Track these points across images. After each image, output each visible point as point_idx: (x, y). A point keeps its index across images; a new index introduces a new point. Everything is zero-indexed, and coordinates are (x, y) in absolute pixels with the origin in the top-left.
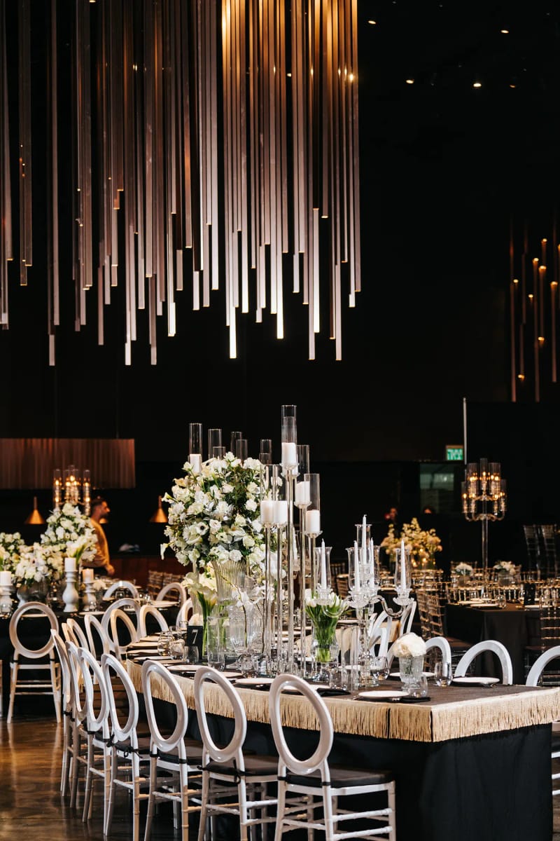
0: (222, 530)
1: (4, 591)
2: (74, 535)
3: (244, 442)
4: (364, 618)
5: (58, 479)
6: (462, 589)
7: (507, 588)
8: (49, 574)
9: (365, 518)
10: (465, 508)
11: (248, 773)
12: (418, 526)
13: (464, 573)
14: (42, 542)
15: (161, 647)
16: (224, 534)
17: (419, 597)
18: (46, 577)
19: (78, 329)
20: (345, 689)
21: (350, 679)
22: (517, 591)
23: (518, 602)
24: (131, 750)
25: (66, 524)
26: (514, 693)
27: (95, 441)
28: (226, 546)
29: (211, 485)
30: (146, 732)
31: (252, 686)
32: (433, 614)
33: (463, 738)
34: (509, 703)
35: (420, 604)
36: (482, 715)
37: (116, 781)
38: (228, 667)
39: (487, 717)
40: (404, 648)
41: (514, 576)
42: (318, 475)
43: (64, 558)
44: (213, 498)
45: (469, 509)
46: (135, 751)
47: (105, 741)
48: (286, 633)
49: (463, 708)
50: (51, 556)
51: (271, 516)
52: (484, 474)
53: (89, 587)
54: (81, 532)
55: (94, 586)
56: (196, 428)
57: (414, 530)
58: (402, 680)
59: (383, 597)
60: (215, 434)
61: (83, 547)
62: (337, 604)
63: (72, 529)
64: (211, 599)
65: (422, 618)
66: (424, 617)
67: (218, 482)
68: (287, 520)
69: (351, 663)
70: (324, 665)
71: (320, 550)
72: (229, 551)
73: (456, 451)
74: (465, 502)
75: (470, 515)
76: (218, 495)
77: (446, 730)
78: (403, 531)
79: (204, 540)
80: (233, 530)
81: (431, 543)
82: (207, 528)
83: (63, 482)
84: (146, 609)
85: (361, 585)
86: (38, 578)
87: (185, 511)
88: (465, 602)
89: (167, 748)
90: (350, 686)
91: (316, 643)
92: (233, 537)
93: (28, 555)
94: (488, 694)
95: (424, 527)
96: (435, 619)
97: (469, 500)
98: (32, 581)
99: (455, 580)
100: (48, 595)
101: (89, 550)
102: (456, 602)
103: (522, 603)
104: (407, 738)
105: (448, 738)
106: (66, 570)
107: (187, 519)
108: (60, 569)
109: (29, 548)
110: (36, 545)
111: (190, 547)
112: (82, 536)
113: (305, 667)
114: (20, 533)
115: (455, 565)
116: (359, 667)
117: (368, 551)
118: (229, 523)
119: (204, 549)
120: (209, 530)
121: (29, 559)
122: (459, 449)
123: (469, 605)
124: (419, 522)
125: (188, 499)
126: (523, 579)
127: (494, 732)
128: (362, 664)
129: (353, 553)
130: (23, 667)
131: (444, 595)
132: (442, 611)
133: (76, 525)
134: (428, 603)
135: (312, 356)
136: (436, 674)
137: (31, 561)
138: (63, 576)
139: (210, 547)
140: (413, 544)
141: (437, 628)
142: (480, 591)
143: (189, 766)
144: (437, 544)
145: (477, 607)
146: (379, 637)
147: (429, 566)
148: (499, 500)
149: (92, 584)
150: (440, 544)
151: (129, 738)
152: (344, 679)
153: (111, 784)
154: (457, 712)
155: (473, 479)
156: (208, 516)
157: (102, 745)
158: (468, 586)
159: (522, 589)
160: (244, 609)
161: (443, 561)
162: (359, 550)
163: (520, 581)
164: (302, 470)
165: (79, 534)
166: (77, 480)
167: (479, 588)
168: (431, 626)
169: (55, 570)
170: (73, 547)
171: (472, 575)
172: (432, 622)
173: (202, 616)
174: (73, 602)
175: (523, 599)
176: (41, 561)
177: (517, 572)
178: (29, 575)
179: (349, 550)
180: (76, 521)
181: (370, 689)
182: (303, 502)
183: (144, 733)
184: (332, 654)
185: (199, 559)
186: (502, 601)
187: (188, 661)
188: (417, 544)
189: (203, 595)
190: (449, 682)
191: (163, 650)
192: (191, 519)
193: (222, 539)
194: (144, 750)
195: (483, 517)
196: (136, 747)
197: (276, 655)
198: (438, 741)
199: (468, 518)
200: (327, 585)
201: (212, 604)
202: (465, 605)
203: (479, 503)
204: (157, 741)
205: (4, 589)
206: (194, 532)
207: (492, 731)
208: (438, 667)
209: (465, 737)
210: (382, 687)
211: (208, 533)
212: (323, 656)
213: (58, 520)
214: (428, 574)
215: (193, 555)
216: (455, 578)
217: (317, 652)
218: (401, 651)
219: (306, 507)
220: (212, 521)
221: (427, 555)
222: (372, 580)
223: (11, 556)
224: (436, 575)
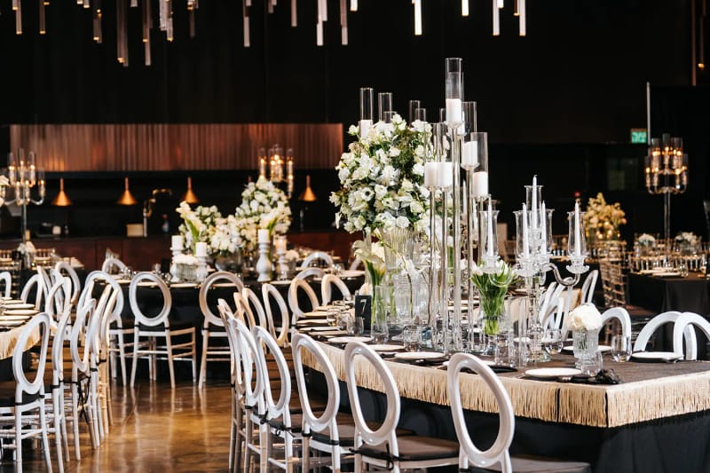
0: (388, 196)
1: (200, 262)
2: (268, 208)
3: (422, 112)
4: (534, 287)
5: (263, 158)
6: (645, 258)
7: (689, 258)
8: (243, 245)
9: (535, 179)
10: (648, 181)
11: (402, 458)
12: (603, 200)
13: (646, 244)
14: (236, 214)
15: (332, 316)
16: (390, 200)
17: (601, 266)
18: (240, 248)
19: (271, 10)
20: (511, 366)
21: (517, 354)
22: (699, 261)
23: (700, 272)
24: (283, 428)
25: (260, 197)
26: (701, 371)
27: (306, 126)
28: (393, 212)
29: (378, 149)
30: (299, 408)
31: (411, 361)
32: (616, 283)
33: (642, 422)
34: (695, 383)
35: (602, 273)
36: (665, 396)
37: (270, 459)
38: (394, 338)
39: (670, 398)
40: (577, 320)
41: (695, 246)
42: (485, 134)
43: (257, 229)
44: (379, 162)
45: (652, 183)
46: (287, 429)
47: (260, 416)
48: (466, 302)
49: (642, 389)
50: (245, 228)
51: (435, 178)
52: (667, 149)
53: (282, 257)
54: (274, 205)
55: (287, 256)
56: (367, 93)
57: (599, 204)
58: (576, 356)
59: (556, 265)
60: (385, 98)
61: (276, 219)
62: (505, 273)
63: (266, 202)
64: (380, 268)
65: (604, 286)
66: (607, 285)
67: (385, 146)
68: (452, 183)
69: (520, 334)
70: (492, 338)
71: (486, 215)
72: (396, 217)
73: (640, 134)
74: (648, 176)
75: (652, 188)
76: (384, 159)
77: (624, 413)
78: (589, 205)
79: (370, 206)
80: (400, 196)
81: (616, 216)
82: (372, 193)
83: (268, 161)
84: (328, 278)
85: (530, 252)
86: (232, 250)
87: (350, 177)
88: (647, 271)
89: (319, 428)
90: (518, 361)
91: (483, 314)
92: (400, 203)
93: (223, 227)
94: (671, 372)
95: (609, 202)
96: (618, 288)
97: (652, 175)
98: (226, 252)
99: (638, 250)
100: (245, 265)
101: (282, 222)
102: (638, 271)
103: (705, 272)
104: (578, 422)
105: (625, 423)
106: (259, 242)
107: (352, 184)
108: (253, 240)
109: (224, 220)
110: (231, 217)
111: (356, 214)
112: (275, 209)
113: (473, 338)
114: (217, 206)
115: (638, 237)
116: (528, 340)
117: (539, 216)
118: (396, 189)
119: (370, 216)
120: (375, 195)
121: (224, 231)
122: (642, 132)
123: (651, 274)
124: (604, 196)
125: (355, 164)
126: (703, 249)
127: (678, 416)
128: (532, 337)
129: (521, 217)
130: (213, 334)
131: (627, 264)
132: (624, 279)
133: (269, 199)
134: (611, 272)
135: (496, 31)
136: (613, 347)
137: (226, 232)
138: (257, 247)
139: (376, 214)
140: (598, 218)
141: (619, 297)
142: (662, 261)
143: (341, 448)
144: (621, 217)
145: (659, 277)
146: (556, 307)
147: (614, 237)
148: (681, 175)
149: (284, 255)
150: (625, 217)
151: (282, 415)
152: (511, 354)
153: (266, 463)
154: (635, 393)
155: (656, 154)
156: (374, 181)
157: (257, 420)
158: (650, 255)
159: (703, 258)
160: (409, 278)
161: (627, 234)
162: (528, 214)
163: (701, 251)
164: (469, 128)
165: (272, 207)
166: (281, 159)
167: (662, 257)
168: (613, 294)
169: (248, 242)
170: (266, 219)
171: (654, 246)
172: (615, 291)
173: (371, 286)
174: (267, 272)
175: (705, 268)
176: (235, 233)
177: (698, 244)
178: (223, 247)
179: (517, 214)
180: (270, 194)
181: (541, 365)
182: (470, 163)
183: (297, 411)
184: (501, 327)
185: (365, 226)
186: (684, 270)
187: (353, 332)
188: (602, 218)
189: (372, 264)
190: (628, 358)
191: (332, 320)
192: (357, 184)
193: (388, 205)
194: (297, 429)
195: (666, 190)
196: (289, 425)
197: (441, 327)
198: (614, 426)
199: (650, 192)
200: (495, 251)
201: (381, 273)
202: (647, 275)
203: (661, 177)
204: (309, 421)
205: (201, 259)
206: (359, 198)
207: (675, 413)
208: (616, 341)
209: (645, 422)
210: (553, 363)
211: (374, 199)
212: (491, 328)
213: (253, 194)
214: (612, 245)
215: (358, 223)
216: (637, 250)
217: (484, 323)
218: (574, 324)
219: (473, 169)
220: (377, 186)
221: (612, 227)
222: (544, 247)
223: (208, 228)
224: (620, 246)
